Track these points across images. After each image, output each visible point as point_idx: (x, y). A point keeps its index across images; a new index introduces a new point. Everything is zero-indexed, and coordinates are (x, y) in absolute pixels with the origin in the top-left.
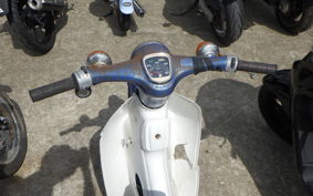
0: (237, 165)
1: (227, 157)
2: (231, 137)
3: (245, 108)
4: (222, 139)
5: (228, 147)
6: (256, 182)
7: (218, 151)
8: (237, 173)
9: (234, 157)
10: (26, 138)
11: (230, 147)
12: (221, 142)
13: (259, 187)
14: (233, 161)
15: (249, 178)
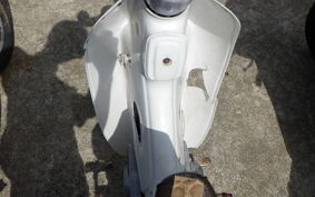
0: (261, 94)
1: (250, 84)
2: (259, 60)
3: (285, 24)
4: (248, 61)
5: (254, 71)
6: (278, 116)
7: (241, 75)
8: (257, 103)
9: (259, 85)
10: (13, 33)
11: (256, 72)
12: (246, 65)
13: (280, 121)
14: (257, 89)
15: (272, 110)
